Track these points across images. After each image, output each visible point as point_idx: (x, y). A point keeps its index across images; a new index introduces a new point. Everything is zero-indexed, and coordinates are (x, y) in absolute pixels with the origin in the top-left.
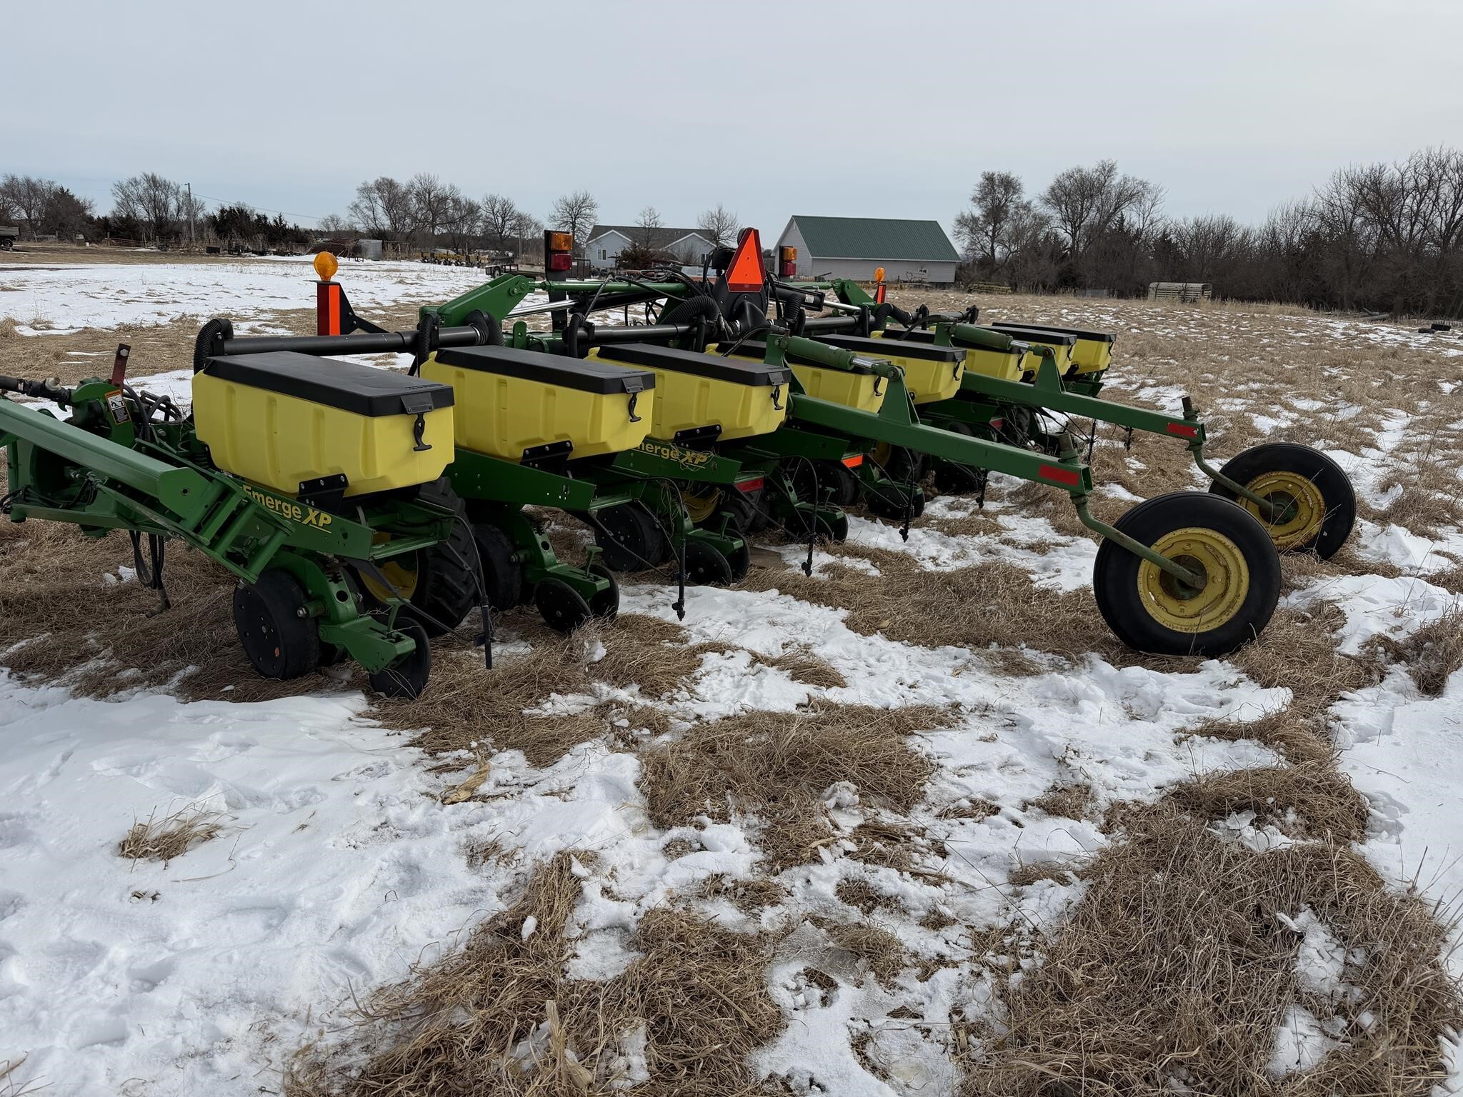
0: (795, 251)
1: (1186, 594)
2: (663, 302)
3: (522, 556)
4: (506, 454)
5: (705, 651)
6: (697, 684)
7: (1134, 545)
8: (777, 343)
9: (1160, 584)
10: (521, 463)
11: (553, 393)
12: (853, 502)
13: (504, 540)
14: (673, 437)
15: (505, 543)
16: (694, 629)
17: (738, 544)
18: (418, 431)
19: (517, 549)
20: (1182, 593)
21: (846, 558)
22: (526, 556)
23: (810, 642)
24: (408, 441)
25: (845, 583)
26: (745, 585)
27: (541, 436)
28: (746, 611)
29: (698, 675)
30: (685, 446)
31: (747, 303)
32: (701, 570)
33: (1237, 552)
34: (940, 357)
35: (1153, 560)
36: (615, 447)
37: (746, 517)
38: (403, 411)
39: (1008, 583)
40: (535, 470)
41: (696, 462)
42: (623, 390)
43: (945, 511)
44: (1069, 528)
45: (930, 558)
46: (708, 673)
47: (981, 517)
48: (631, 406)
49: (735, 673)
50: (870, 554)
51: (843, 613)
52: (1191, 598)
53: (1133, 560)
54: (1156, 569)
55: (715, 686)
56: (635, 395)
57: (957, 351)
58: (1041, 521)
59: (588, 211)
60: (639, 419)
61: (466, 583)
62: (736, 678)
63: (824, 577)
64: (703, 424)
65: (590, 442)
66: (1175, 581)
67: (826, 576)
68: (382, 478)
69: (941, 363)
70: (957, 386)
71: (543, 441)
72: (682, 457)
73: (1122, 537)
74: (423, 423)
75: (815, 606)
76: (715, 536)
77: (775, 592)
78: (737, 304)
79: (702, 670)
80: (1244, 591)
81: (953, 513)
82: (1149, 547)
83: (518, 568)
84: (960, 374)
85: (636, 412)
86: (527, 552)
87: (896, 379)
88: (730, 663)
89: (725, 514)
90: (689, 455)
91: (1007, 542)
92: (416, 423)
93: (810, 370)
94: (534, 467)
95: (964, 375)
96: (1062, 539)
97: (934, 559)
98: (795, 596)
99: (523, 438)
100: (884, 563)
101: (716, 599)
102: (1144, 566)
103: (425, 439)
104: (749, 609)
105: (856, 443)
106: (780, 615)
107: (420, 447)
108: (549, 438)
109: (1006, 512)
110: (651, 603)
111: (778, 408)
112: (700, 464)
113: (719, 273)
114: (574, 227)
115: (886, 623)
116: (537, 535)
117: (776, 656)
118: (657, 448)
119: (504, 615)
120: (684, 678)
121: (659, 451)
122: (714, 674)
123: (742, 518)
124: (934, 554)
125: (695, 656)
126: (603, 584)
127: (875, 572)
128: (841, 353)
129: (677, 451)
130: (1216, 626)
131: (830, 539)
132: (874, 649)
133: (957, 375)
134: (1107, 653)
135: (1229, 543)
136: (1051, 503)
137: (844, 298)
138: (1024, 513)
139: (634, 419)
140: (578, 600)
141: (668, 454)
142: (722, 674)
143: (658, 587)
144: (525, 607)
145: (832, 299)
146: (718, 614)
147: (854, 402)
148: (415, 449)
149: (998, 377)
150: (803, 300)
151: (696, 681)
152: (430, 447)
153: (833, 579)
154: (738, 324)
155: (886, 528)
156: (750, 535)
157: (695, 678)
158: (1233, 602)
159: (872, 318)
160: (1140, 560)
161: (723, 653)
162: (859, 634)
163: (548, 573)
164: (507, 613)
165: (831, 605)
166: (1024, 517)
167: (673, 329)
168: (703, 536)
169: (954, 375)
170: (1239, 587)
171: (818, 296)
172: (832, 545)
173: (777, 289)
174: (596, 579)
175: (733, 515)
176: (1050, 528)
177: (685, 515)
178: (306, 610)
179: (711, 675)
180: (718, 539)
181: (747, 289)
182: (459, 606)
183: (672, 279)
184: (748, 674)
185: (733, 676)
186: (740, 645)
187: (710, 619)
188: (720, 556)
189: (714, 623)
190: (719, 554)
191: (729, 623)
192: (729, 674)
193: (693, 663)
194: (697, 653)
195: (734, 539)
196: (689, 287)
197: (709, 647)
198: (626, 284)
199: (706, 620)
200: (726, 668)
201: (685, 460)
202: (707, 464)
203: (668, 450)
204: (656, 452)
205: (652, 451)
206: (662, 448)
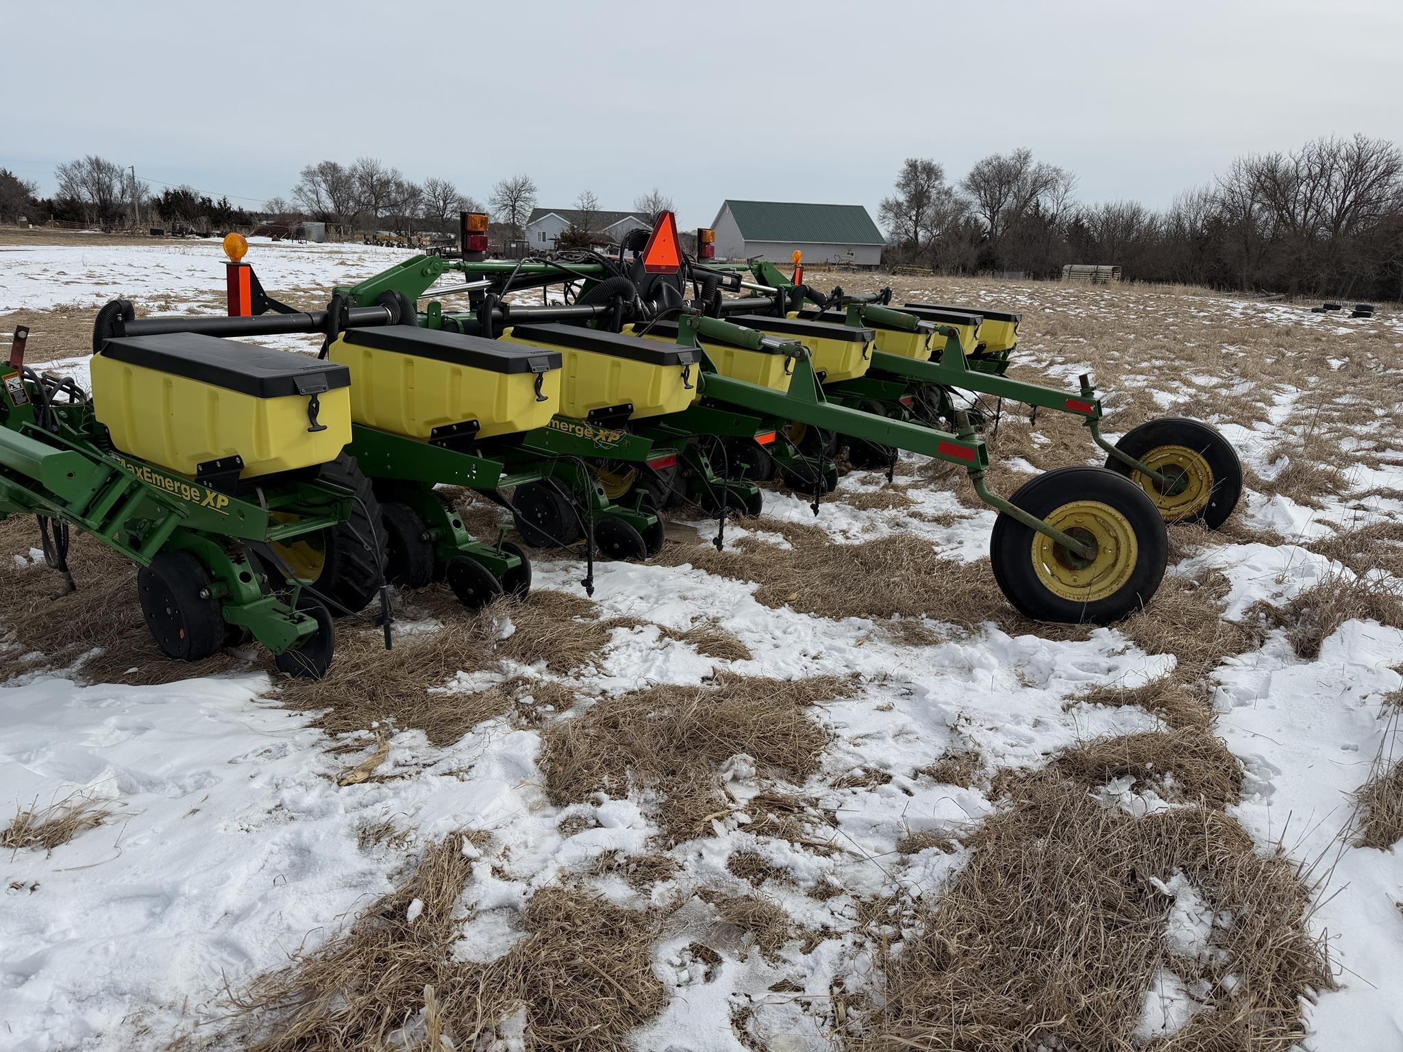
0: (713, 234)
1: (1079, 564)
2: (582, 282)
3: (433, 535)
4: (414, 434)
5: (615, 627)
6: (605, 659)
7: (1028, 518)
8: (688, 323)
9: (1054, 555)
10: (430, 443)
11: (459, 373)
12: (770, 478)
13: (416, 518)
14: (586, 415)
15: (416, 522)
16: (606, 604)
17: (652, 520)
18: (313, 412)
19: (429, 527)
21: (760, 532)
22: (437, 534)
23: (720, 615)
24: (303, 422)
25: (757, 557)
26: (659, 559)
27: (448, 415)
28: (659, 586)
29: (606, 650)
30: (598, 425)
31: (664, 284)
32: (617, 546)
33: (1126, 524)
34: (850, 337)
35: (1046, 532)
36: (522, 426)
37: (663, 494)
38: (296, 392)
39: (912, 555)
40: (443, 449)
41: (610, 440)
42: (529, 370)
43: (858, 485)
44: (972, 501)
45: (841, 531)
46: (616, 648)
47: (891, 491)
48: (537, 386)
49: (644, 647)
50: (783, 528)
51: (753, 586)
52: (1083, 568)
53: (1027, 532)
54: (1049, 541)
55: (623, 661)
56: (541, 374)
57: (866, 331)
58: (948, 494)
59: (527, 194)
60: (546, 398)
61: (373, 562)
62: (644, 653)
63: (738, 551)
64: (616, 403)
65: (496, 420)
66: (1068, 553)
67: (740, 550)
68: (276, 459)
69: (850, 343)
70: (866, 365)
71: (450, 420)
72: (595, 435)
73: (1016, 511)
74: (318, 404)
75: (727, 580)
76: (630, 513)
77: (688, 566)
78: (654, 285)
79: (611, 645)
80: (1133, 562)
81: (865, 487)
82: (1042, 519)
83: (431, 546)
84: (869, 353)
85: (543, 392)
86: (438, 531)
87: (803, 359)
88: (639, 638)
89: (639, 490)
90: (602, 433)
91: (913, 515)
92: (310, 403)
93: (722, 350)
94: (442, 446)
95: (874, 355)
96: (966, 512)
97: (844, 532)
98: (707, 570)
99: (430, 418)
100: (796, 537)
101: (630, 574)
102: (1038, 538)
103: (321, 420)
104: (661, 583)
105: (769, 421)
106: (692, 589)
107: (315, 427)
108: (458, 418)
109: (915, 486)
110: (565, 579)
111: (688, 387)
112: (613, 442)
113: (636, 255)
114: (514, 209)
115: (794, 596)
116: (449, 514)
117: (685, 630)
118: (571, 426)
119: (417, 593)
120: (592, 653)
121: (573, 429)
122: (623, 649)
123: (658, 494)
124: (845, 527)
125: (604, 631)
126: (514, 561)
127: (787, 546)
128: (751, 333)
129: (590, 429)
130: (1107, 595)
131: (744, 514)
132: (781, 621)
133: (867, 354)
134: (1003, 622)
135: (1119, 515)
136: (957, 477)
137: (762, 280)
138: (932, 486)
139: (541, 398)
140: (489, 578)
141: (582, 432)
142: (630, 649)
143: (573, 563)
144: (438, 584)
145: (749, 281)
146: (629, 589)
147: (765, 382)
148: (309, 430)
149: (906, 357)
150: (720, 283)
151: (604, 656)
152: (325, 428)
153: (746, 553)
154: (655, 304)
155: (800, 503)
156: (667, 511)
157: (603, 654)
158: (1123, 572)
159: (788, 299)
160: (1033, 532)
161: (632, 628)
162: (767, 607)
163: (461, 551)
164: (421, 590)
165: (742, 578)
166: (932, 491)
167: (589, 309)
168: (617, 512)
169: (864, 355)
170: (1128, 557)
171: (736, 277)
172: (746, 520)
173: (694, 270)
174: (507, 557)
175: (647, 492)
176: (956, 501)
177: (601, 492)
178: (210, 592)
179: (620, 650)
180: (633, 515)
181: (664, 271)
182: (368, 585)
183: (590, 260)
184: (656, 649)
185: (642, 650)
186: (649, 620)
187: (622, 594)
188: (634, 532)
189: (626, 598)
190: (633, 530)
191: (641, 598)
192: (637, 649)
193: (602, 639)
194: (606, 628)
195: (648, 514)
196: (607, 268)
197: (619, 622)
198: (542, 265)
199: (617, 595)
200: (635, 643)
201: (598, 438)
202: (620, 442)
203: (582, 429)
204: (571, 430)
205: (566, 430)
206: (574, 426)
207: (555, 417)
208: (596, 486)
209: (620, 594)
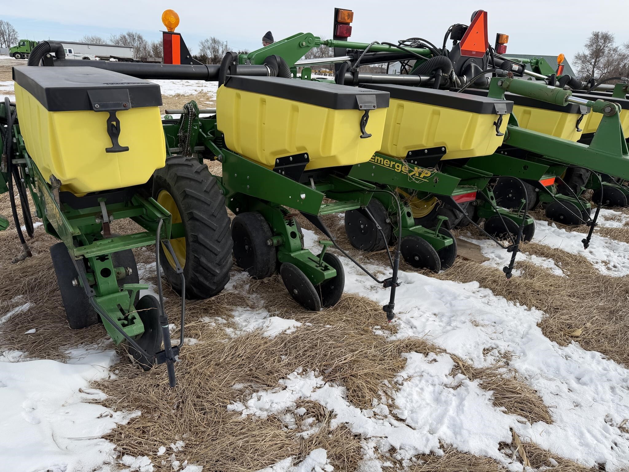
3: (275, 241)
4: (264, 162)
5: (410, 350)
6: (398, 390)
11: (297, 109)
13: (266, 227)
14: (405, 155)
15: (266, 230)
17: (448, 242)
18: (113, 131)
19: (275, 234)
21: (534, 256)
22: (278, 242)
23: (510, 350)
25: (537, 284)
26: (451, 274)
27: (287, 147)
28: (451, 305)
30: (414, 163)
31: (473, 65)
32: (417, 258)
37: (456, 218)
38: (89, 107)
40: (282, 176)
41: (422, 176)
42: (356, 107)
45: (603, 262)
46: (410, 378)
48: (363, 123)
49: (437, 382)
50: (553, 255)
51: (537, 315)
55: (415, 397)
56: (367, 112)
60: (370, 136)
61: (219, 264)
62: (437, 389)
64: (431, 146)
65: (323, 155)
67: (519, 272)
71: (288, 152)
72: (410, 171)
74: (118, 122)
75: (511, 303)
76: (431, 234)
77: (475, 284)
78: (465, 65)
79: (404, 374)
83: (274, 249)
85: (368, 129)
86: (279, 239)
87: (612, 115)
88: (432, 369)
89: (440, 217)
90: (417, 170)
92: (109, 121)
94: (281, 173)
97: (606, 263)
98: (493, 290)
103: (122, 141)
106: (481, 312)
107: (117, 148)
108: (292, 150)
111: (498, 134)
112: (424, 177)
113: (455, 43)
115: (578, 332)
116: (288, 227)
117: (477, 366)
118: (392, 163)
119: (262, 282)
120: (386, 382)
122: (416, 380)
123: (453, 218)
124: (605, 259)
125: (400, 356)
126: (331, 273)
127: (558, 272)
128: (559, 91)
129: (407, 166)
137: (537, 71)
139: (364, 135)
140: (308, 284)
141: (400, 169)
142: (423, 381)
148: (108, 150)
150: (511, 69)
151: (397, 386)
152: (126, 149)
153: (524, 276)
154: (465, 78)
157: (396, 383)
159: (558, 83)
161: (426, 355)
162: (554, 343)
163: (292, 257)
164: (266, 280)
165: (525, 304)
167: (417, 78)
168: (420, 232)
171: (522, 66)
173: (495, 59)
174: (326, 269)
175: (447, 218)
177: (409, 214)
178: (78, 282)
179: (412, 380)
180: (432, 236)
181: (474, 55)
182: (215, 281)
183: (421, 46)
184: (449, 386)
185: (434, 385)
186: (443, 347)
187: (419, 309)
188: (432, 250)
189: (422, 313)
190: (432, 249)
191: (435, 314)
192: (430, 382)
193: (397, 365)
194: (402, 350)
195: (446, 237)
196: (434, 51)
197: (414, 345)
198: (387, 47)
199: (414, 309)
200: (428, 374)
201: (413, 173)
202: (430, 178)
203: (400, 165)
204: (391, 166)
205: (388, 165)
206: (394, 163)
207: (377, 154)
208: (406, 210)
209: (417, 308)
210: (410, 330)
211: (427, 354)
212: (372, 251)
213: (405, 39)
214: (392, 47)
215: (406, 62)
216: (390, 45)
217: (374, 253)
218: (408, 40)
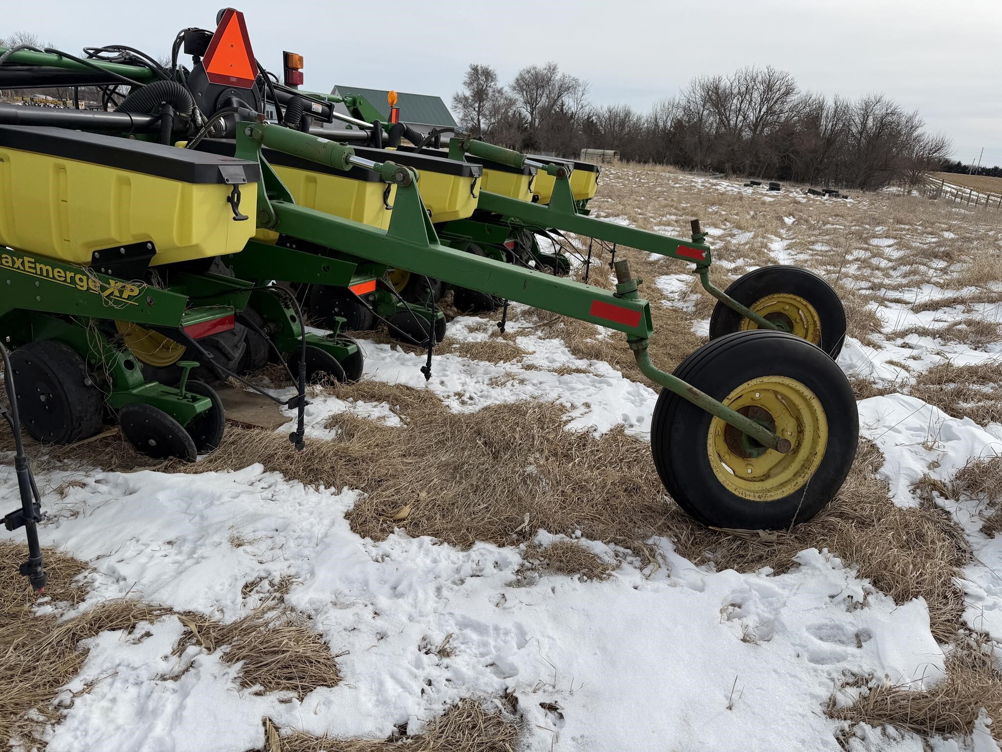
0: (301, 59)
1: (754, 451)
2: (124, 89)
5: (100, 629)
6: (59, 720)
7: (709, 403)
8: (248, 132)
9: (726, 440)
14: (89, 259)
16: (103, 565)
17: (203, 405)
20: (749, 451)
21: (360, 403)
23: (292, 571)
25: (355, 447)
28: (202, 517)
29: (66, 698)
30: (106, 273)
31: (235, 99)
33: (816, 404)
34: (457, 171)
35: (721, 415)
39: (542, 428)
41: (125, 295)
43: (466, 331)
44: (585, 350)
45: (456, 394)
46: (89, 687)
47: (500, 340)
49: (144, 674)
50: (388, 396)
51: (349, 498)
52: (759, 455)
53: (703, 417)
54: (722, 423)
57: (475, 167)
58: (556, 342)
62: (144, 689)
63: (328, 436)
64: (128, 240)
66: (744, 439)
67: (333, 432)
69: (457, 177)
70: (474, 204)
72: (103, 289)
73: (695, 394)
75: (311, 489)
76: (171, 395)
77: (257, 468)
78: (220, 98)
80: (821, 448)
81: (473, 334)
82: (721, 401)
84: (476, 191)
87: (407, 185)
88: (138, 653)
89: (185, 364)
90: (114, 285)
91: (529, 367)
93: (301, 175)
95: (481, 194)
96: (582, 364)
97: (459, 395)
98: (285, 472)
100: (405, 406)
102: (716, 426)
104: (207, 512)
105: (365, 267)
106: (254, 517)
109: (522, 333)
111: (238, 218)
112: (130, 298)
113: (196, 60)
115: (405, 511)
117: (229, 619)
118: (69, 275)
120: (32, 713)
121: (71, 278)
122: (102, 688)
123: (223, 360)
124: (459, 389)
125: (75, 648)
127: (394, 421)
128: (334, 147)
129: (96, 279)
130: (792, 491)
131: (340, 380)
132: (388, 566)
133: (474, 192)
135: (808, 393)
136: (562, 324)
137: (356, 114)
138: (539, 333)
141: (85, 284)
142: (117, 684)
143: (79, 476)
145: (341, 112)
147: (360, 217)
149: (510, 197)
150: (308, 109)
153: (340, 438)
154: (223, 121)
155: (407, 356)
156: (245, 374)
157: (57, 708)
158: (808, 461)
159: (385, 135)
160: (710, 417)
161: (131, 629)
162: (368, 540)
165: (334, 484)
166: (540, 338)
167: (125, 118)
168: (153, 394)
169: (472, 192)
170: (815, 442)
171: (327, 106)
172: (344, 388)
173: (275, 90)
175: (199, 364)
176: (566, 350)
177: (129, 365)
179: (97, 689)
180: (174, 399)
181: (233, 83)
183: (132, 61)
184: (167, 677)
185: (138, 684)
186: (167, 604)
187: (138, 541)
188: (173, 424)
189: (143, 547)
190: (172, 422)
191: (170, 543)
192: (132, 680)
193: (62, 669)
194: (82, 634)
195: (199, 396)
196: (156, 72)
197: (107, 617)
198: (54, 57)
199: (128, 543)
200: (128, 666)
201: (107, 292)
203: (85, 278)
204: (69, 281)
205: (63, 279)
206: (72, 274)
208: (121, 357)
209: (134, 542)
210: (115, 587)
211: (134, 627)
212: (69, 442)
213: (100, 47)
214: (65, 59)
215: (111, 87)
216: (61, 54)
217: (75, 445)
218: (106, 49)
